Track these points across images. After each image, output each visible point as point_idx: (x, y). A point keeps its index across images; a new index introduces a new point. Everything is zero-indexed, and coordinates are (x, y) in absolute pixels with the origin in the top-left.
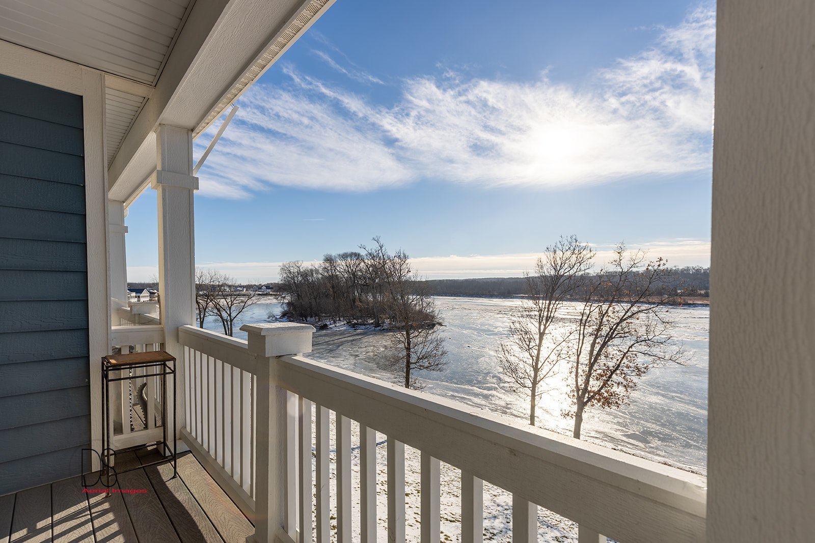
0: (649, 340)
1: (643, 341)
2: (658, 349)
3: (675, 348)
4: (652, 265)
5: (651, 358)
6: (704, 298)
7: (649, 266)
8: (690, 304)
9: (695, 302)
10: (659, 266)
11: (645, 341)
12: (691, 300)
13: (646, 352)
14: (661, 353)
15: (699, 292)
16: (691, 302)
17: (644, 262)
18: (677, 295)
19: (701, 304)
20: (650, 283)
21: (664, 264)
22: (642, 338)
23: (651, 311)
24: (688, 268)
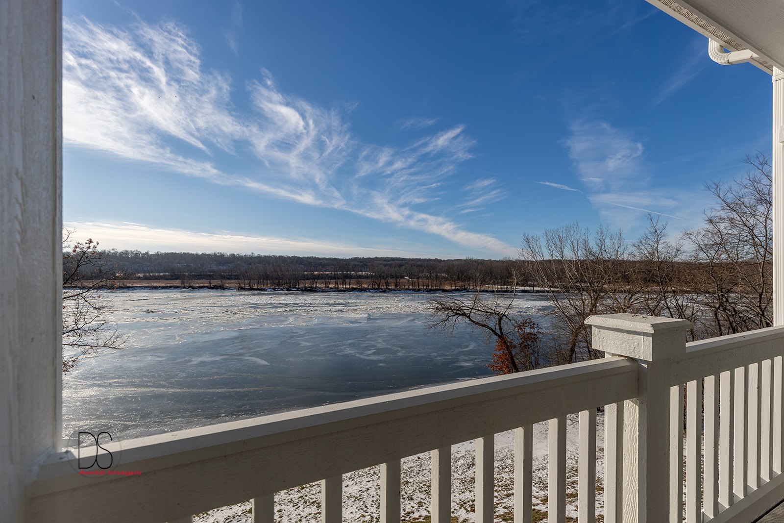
0: (78, 329)
1: (71, 331)
2: (89, 338)
3: (109, 334)
4: (81, 246)
5: (81, 349)
6: (143, 281)
7: (76, 247)
8: (129, 287)
9: (134, 285)
10: (89, 248)
11: (74, 330)
12: (130, 283)
13: (74, 343)
14: (93, 341)
15: (138, 275)
16: (130, 285)
17: (69, 243)
18: (116, 278)
19: (139, 287)
20: (78, 266)
21: (95, 247)
22: (70, 328)
23: (80, 297)
24: (127, 251)
